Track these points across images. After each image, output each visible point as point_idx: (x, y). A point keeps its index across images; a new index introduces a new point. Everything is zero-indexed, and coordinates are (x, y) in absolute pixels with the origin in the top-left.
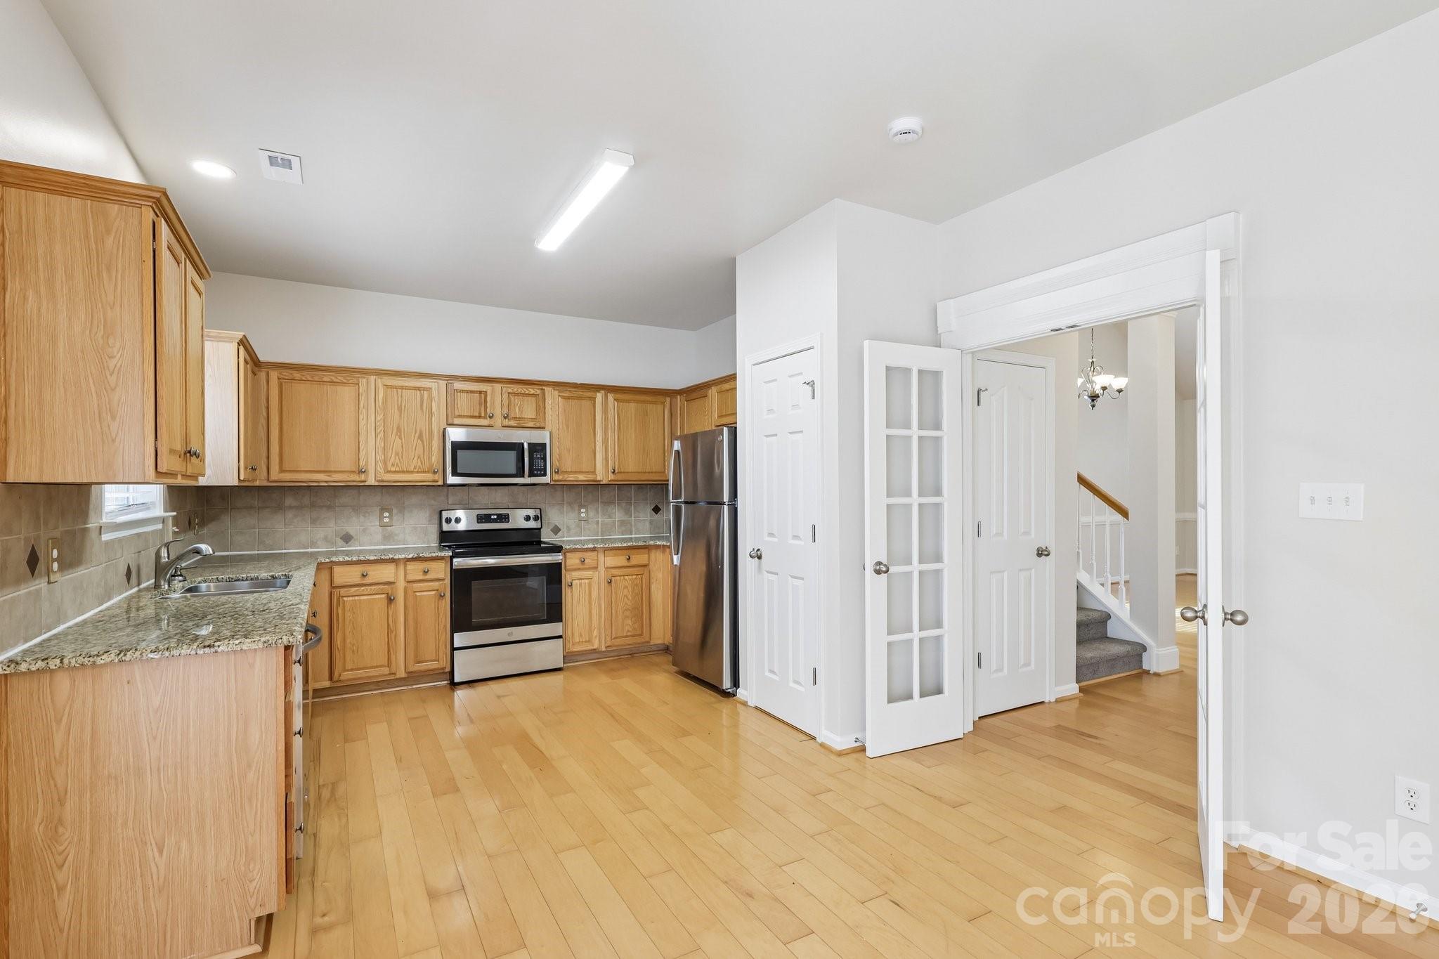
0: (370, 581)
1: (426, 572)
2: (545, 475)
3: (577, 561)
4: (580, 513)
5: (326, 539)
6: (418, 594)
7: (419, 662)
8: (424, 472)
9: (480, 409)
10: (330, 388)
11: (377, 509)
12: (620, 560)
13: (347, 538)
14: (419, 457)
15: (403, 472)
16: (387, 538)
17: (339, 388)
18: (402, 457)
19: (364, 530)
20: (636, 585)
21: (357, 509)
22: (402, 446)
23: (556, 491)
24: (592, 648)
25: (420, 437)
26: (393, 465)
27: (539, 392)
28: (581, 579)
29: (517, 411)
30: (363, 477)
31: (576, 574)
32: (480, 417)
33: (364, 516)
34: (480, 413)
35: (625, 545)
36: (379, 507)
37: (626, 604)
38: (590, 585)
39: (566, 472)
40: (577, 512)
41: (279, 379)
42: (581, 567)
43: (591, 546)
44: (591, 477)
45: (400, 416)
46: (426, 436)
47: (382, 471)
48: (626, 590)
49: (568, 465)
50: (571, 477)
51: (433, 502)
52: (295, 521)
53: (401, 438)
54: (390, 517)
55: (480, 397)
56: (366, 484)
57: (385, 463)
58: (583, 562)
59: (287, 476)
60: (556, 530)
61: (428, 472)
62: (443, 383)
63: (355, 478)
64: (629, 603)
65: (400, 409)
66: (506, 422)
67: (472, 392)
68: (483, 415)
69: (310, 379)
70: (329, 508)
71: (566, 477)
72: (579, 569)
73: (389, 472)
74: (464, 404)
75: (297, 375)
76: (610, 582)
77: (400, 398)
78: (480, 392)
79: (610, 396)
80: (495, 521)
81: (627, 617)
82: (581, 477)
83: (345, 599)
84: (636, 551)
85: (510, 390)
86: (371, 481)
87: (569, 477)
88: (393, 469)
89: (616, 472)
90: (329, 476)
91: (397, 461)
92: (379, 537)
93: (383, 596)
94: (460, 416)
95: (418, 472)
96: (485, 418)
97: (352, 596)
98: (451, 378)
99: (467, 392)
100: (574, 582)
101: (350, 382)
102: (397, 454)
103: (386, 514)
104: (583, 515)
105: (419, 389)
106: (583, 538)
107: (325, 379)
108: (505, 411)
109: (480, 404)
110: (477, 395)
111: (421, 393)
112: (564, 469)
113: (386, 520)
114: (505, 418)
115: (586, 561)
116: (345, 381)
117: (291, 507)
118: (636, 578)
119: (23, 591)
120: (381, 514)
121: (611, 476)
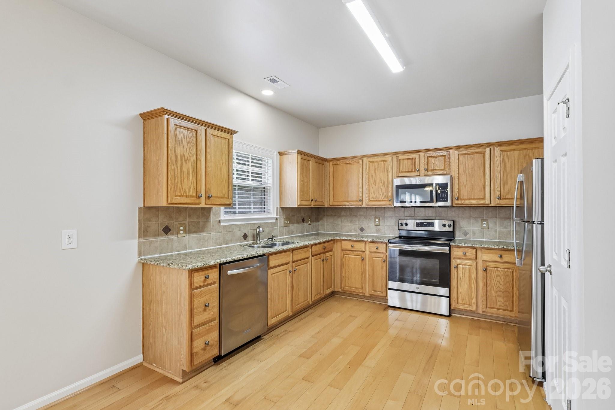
0: (355, 249)
1: (377, 248)
2: (447, 201)
3: (461, 254)
4: (482, 224)
5: (354, 229)
6: (374, 258)
7: (374, 291)
8: (385, 201)
9: (412, 168)
10: (349, 166)
11: (373, 218)
12: (495, 257)
13: (362, 230)
14: (383, 194)
15: (376, 201)
16: (378, 231)
17: (352, 165)
18: (376, 194)
19: (368, 227)
20: (508, 276)
21: (366, 217)
22: (376, 189)
23: (466, 210)
24: (471, 309)
25: (384, 184)
26: (372, 198)
27: (445, 153)
28: (464, 265)
29: (433, 166)
30: (361, 203)
31: (459, 261)
32: (412, 171)
33: (369, 220)
34: (412, 170)
35: (497, 247)
36: (374, 217)
37: (499, 287)
38: (470, 269)
39: (464, 199)
40: (480, 223)
41: (333, 165)
42: (464, 257)
43: (470, 245)
44: (482, 202)
45: (375, 175)
46: (386, 183)
47: (368, 201)
48: (498, 278)
49: (465, 194)
50: (467, 202)
51: (397, 215)
52: (345, 221)
53: (375, 185)
54: (379, 221)
55: (412, 161)
56: (362, 206)
57: (369, 196)
58: (465, 254)
59: (335, 203)
60: (466, 234)
61: (387, 201)
62: (394, 156)
63: (358, 204)
64: (501, 287)
65: (375, 172)
66: (426, 173)
67: (408, 159)
68: (414, 170)
69: (342, 163)
70: (356, 216)
71: (463, 202)
72: (463, 259)
73: (371, 201)
74: (404, 166)
75: (338, 162)
76: (486, 270)
77: (375, 167)
78: (412, 159)
79: (497, 150)
80: (425, 226)
81: (499, 296)
82: (474, 202)
83: (346, 256)
84: (507, 252)
85: (428, 155)
86: (364, 205)
87: (465, 202)
88: (372, 199)
89: (501, 198)
90: (349, 203)
91: (374, 196)
92: (374, 230)
93: (360, 257)
94: (402, 172)
95: (383, 201)
96: (415, 172)
97: (349, 255)
98: (397, 154)
99: (406, 159)
100: (459, 266)
101: (356, 162)
102: (374, 192)
103: (377, 220)
104: (485, 225)
105: (383, 161)
106: (484, 240)
107: (348, 162)
108: (426, 167)
109: (412, 165)
110: (410, 161)
111: (384, 163)
112: (462, 198)
113: (377, 223)
114: (426, 170)
115: (467, 254)
116: (354, 162)
117: (343, 216)
118: (507, 271)
119: (159, 239)
120: (375, 220)
121: (497, 201)
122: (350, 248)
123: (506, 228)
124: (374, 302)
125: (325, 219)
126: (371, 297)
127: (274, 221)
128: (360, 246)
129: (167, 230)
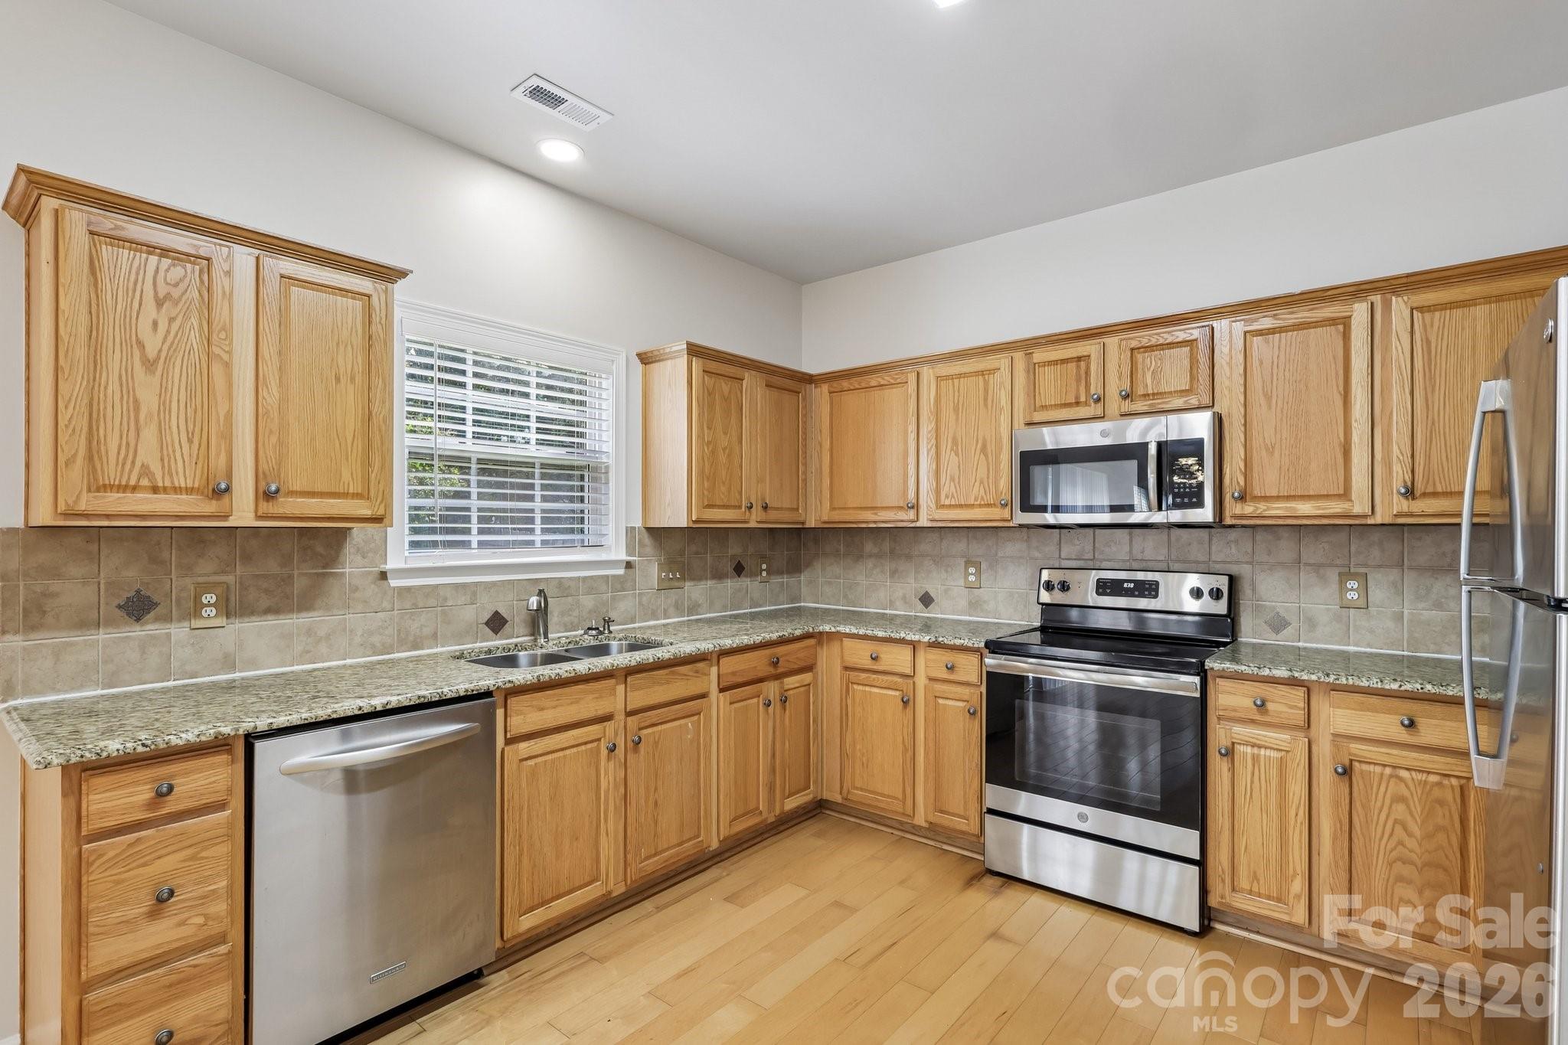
0: (881, 668)
1: (951, 669)
2: (1200, 504)
3: (1248, 703)
4: (1343, 589)
5: (904, 598)
6: (941, 701)
7: (942, 812)
8: (989, 505)
9: (1078, 390)
10: (876, 394)
11: (962, 562)
12: (1386, 724)
13: (926, 600)
14: (981, 482)
15: (961, 506)
16: (974, 605)
17: (887, 392)
18: (959, 482)
19: (946, 591)
20: (1441, 802)
21: (939, 560)
22: (959, 467)
23: (1279, 539)
24: (1285, 918)
25: (984, 450)
26: (947, 497)
27: (1196, 334)
28: (1260, 747)
29: (1149, 381)
30: (911, 514)
31: (1240, 731)
32: (1078, 403)
33: (947, 572)
34: (1077, 397)
35: (1395, 686)
36: (964, 559)
37: (1401, 843)
38: (1282, 764)
39: (1266, 498)
40: (1334, 586)
41: (830, 393)
42: (1258, 717)
43: (1282, 673)
44: (1336, 507)
45: (957, 419)
46: (991, 448)
47: (933, 506)
48: (1400, 808)
49: (1268, 480)
50: (1278, 509)
51: (1037, 554)
52: (874, 572)
53: (957, 454)
54: (978, 573)
55: (1078, 367)
56: (918, 524)
57: (938, 492)
58: (1262, 706)
59: (837, 516)
60: (1278, 625)
61: (994, 505)
62: (1019, 356)
63: (905, 517)
64: (1411, 843)
65: (956, 410)
66: (1126, 406)
67: (1064, 361)
68: (1083, 399)
69: (858, 386)
70: (909, 557)
71: (1262, 508)
72: (1253, 721)
73: (943, 506)
74: (1051, 387)
75: (845, 384)
76: (1347, 772)
77: (956, 393)
78: (1079, 359)
79: (1400, 306)
80: (1129, 593)
81: (1400, 879)
82: (1305, 508)
83: (855, 686)
84: (1438, 708)
85: (1134, 344)
86: (923, 522)
87: (1268, 509)
88: (947, 502)
89: (1418, 493)
90: (876, 514)
91: (953, 489)
92: (963, 603)
93: (897, 693)
94: (1044, 407)
95: (980, 506)
96: (1086, 404)
97: (863, 685)
98: (1029, 345)
99: (1055, 363)
100: (1240, 749)
101: (899, 381)
102: (952, 479)
103: (972, 570)
104: (1352, 595)
105: (982, 373)
106: (1352, 648)
107: (873, 383)
108: (1126, 385)
109: (1078, 381)
110: (1072, 366)
111: (984, 379)
112: (1257, 492)
113: (972, 578)
114: (1126, 397)
115: (1270, 706)
116: (892, 381)
117: (870, 556)
118: (1439, 784)
119: (102, 636)
120: (966, 569)
121: (1403, 505)
122: (867, 663)
123: (1438, 605)
124: (945, 847)
125: (818, 565)
126: (934, 831)
127: (621, 571)
128: (897, 659)
129: (138, 608)
